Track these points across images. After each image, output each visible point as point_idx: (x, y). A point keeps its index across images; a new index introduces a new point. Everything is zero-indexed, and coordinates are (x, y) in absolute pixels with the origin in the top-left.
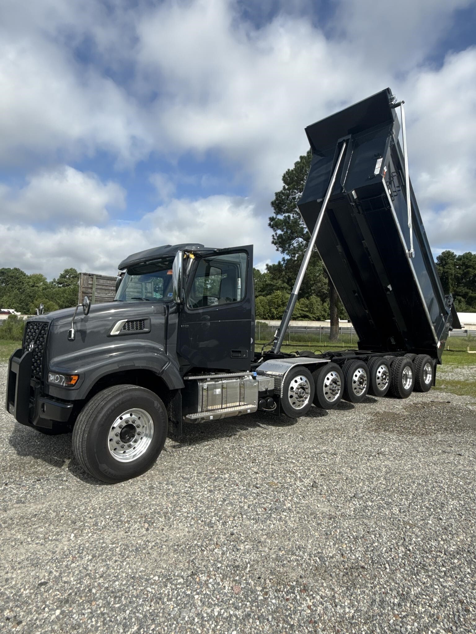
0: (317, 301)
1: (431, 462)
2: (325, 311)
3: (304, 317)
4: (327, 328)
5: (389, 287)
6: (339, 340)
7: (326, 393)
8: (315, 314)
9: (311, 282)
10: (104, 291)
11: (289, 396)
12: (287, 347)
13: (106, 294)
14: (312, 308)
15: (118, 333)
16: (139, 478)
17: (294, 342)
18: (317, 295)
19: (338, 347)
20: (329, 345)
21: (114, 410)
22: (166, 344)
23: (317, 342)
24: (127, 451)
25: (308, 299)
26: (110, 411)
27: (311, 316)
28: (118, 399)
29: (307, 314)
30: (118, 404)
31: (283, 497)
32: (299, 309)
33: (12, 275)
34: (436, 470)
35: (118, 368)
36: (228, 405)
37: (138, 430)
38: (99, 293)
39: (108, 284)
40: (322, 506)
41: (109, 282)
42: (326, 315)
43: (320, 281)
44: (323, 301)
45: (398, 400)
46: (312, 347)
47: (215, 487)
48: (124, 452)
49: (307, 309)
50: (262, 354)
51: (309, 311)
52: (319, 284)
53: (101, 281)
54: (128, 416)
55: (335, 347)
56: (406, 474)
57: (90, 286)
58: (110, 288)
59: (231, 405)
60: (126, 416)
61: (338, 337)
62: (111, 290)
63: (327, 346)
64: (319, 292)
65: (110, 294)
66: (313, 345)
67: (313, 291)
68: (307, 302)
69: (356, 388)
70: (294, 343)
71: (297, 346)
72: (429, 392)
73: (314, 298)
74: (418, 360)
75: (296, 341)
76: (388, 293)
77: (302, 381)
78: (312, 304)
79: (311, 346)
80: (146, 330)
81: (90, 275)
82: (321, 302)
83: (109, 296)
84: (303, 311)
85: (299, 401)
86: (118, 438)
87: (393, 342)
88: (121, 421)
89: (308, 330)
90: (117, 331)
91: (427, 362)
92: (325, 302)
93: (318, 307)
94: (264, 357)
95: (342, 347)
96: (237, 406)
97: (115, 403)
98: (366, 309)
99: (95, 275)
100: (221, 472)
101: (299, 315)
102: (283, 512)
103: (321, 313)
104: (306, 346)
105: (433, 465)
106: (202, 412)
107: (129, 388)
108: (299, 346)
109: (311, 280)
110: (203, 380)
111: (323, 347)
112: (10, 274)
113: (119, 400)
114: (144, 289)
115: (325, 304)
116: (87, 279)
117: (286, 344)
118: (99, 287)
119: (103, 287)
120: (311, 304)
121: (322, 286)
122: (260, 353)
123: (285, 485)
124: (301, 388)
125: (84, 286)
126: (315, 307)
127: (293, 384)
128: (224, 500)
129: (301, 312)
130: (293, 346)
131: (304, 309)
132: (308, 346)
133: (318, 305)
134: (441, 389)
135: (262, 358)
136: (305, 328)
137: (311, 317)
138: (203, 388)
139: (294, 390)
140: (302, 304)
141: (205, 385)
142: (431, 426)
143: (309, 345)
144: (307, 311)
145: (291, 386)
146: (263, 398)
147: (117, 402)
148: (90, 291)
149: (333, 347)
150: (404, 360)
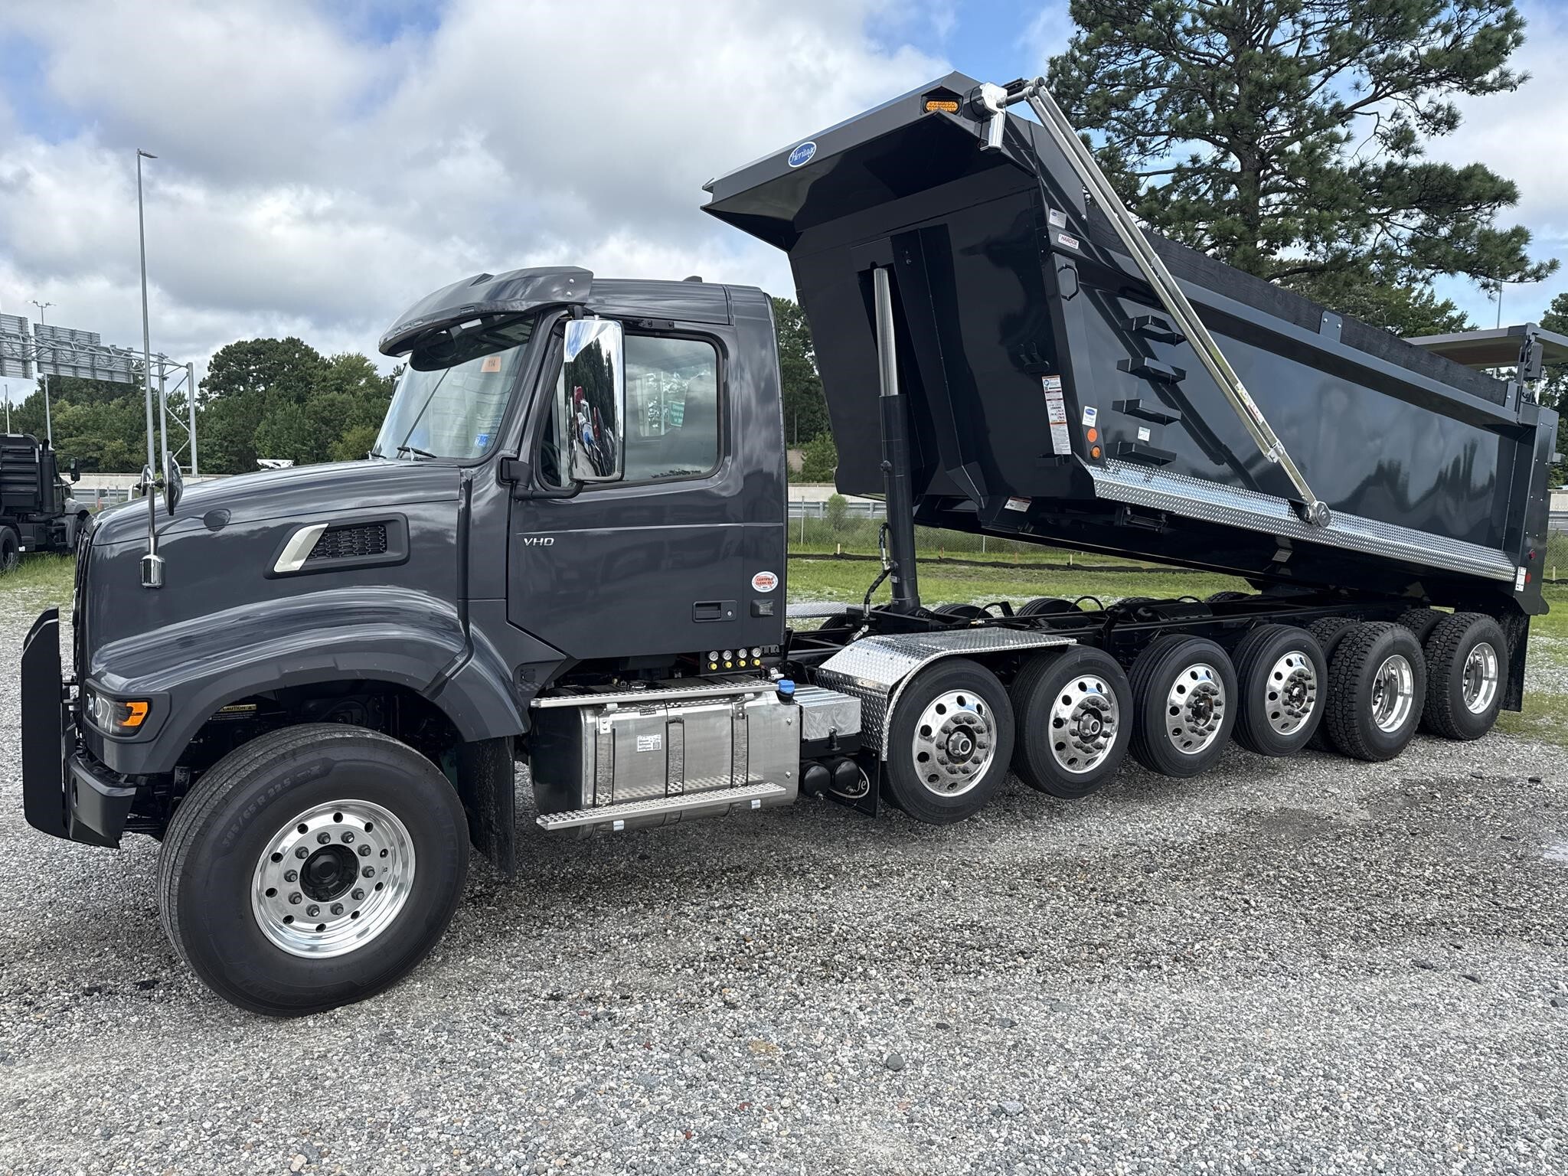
1: (1351, 1000)
7: (1060, 746)
11: (915, 755)
15: (297, 565)
16: (367, 1004)
21: (265, 805)
22: (466, 599)
24: (328, 925)
26: (252, 808)
28: (278, 771)
30: (278, 786)
31: (768, 1096)
34: (1352, 1029)
35: (277, 677)
36: (689, 784)
37: (363, 862)
40: (880, 1138)
45: (1351, 768)
46: (1151, 575)
47: (576, 1047)
48: (321, 928)
54: (327, 820)
56: (1235, 1040)
59: (700, 783)
60: (320, 821)
69: (1178, 731)
71: (1101, 569)
72: (1482, 740)
74: (1447, 632)
77: (963, 710)
80: (390, 555)
85: (953, 772)
86: (296, 886)
88: (301, 835)
90: (296, 558)
91: (1482, 637)
96: (723, 787)
97: (271, 785)
100: (622, 997)
102: (741, 1148)
105: (1352, 1014)
106: (594, 805)
107: (320, 738)
108: (1109, 569)
110: (599, 709)
113: (284, 776)
122: (861, 612)
123: (800, 1054)
124: (957, 729)
127: (930, 717)
128: (580, 1094)
130: (1090, 569)
134: (1535, 729)
135: (866, 628)
138: (596, 733)
139: (934, 734)
141: (605, 725)
142: (1421, 865)
145: (923, 721)
146: (820, 761)
147: (276, 781)
150: (1380, 633)
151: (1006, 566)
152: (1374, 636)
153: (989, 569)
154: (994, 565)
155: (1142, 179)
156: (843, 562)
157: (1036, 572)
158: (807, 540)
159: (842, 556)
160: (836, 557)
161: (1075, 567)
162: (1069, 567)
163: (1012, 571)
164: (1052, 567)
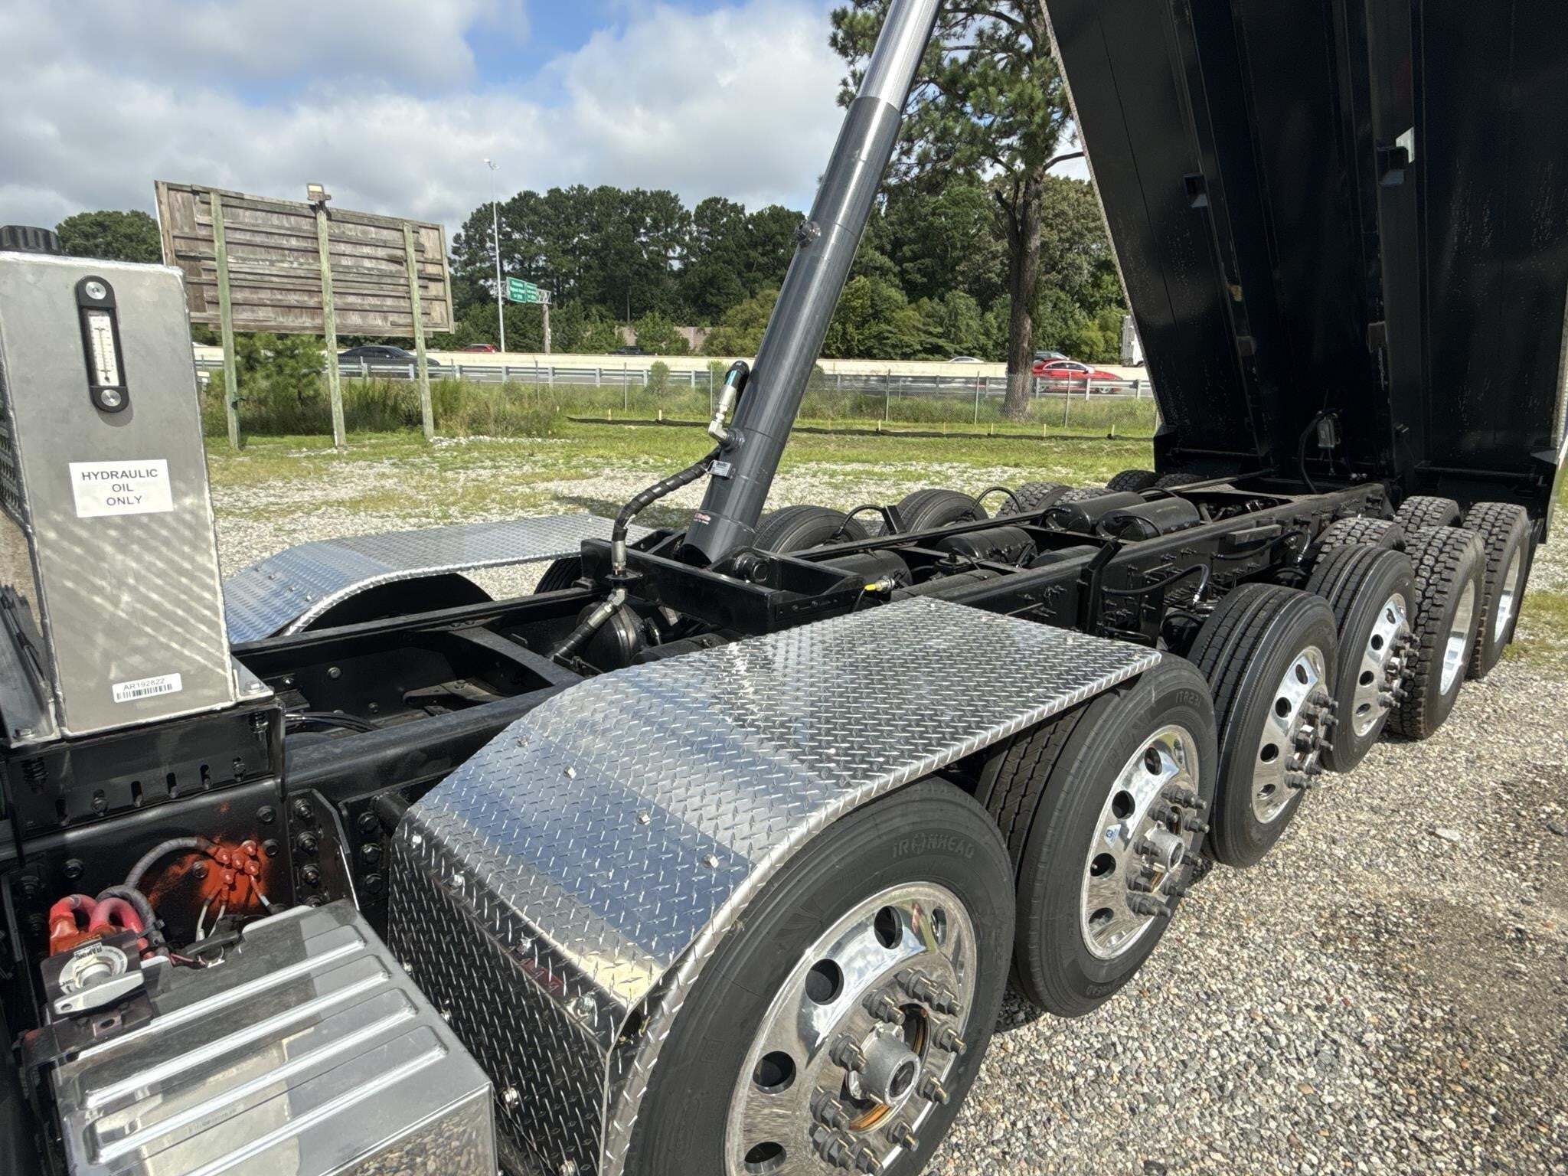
0: (968, 309)
2: (987, 334)
3: (934, 352)
4: (996, 380)
5: (1406, 140)
6: (1031, 416)
8: (960, 342)
9: (956, 254)
10: (261, 254)
12: (878, 438)
13: (272, 263)
14: (954, 326)
17: (900, 424)
18: (970, 292)
19: (1029, 437)
20: (1003, 431)
23: (966, 421)
25: (942, 299)
27: (949, 347)
29: (941, 342)
32: (918, 330)
33: (129, 231)
38: (244, 260)
39: (273, 226)
41: (275, 219)
42: (990, 344)
43: (980, 249)
44: (985, 306)
46: (951, 440)
49: (940, 330)
50: (619, 565)
51: (944, 335)
52: (978, 258)
53: (247, 217)
55: (1021, 437)
57: (203, 232)
58: (284, 242)
61: (1028, 408)
62: (290, 250)
63: (996, 436)
64: (977, 279)
65: (285, 265)
66: (954, 432)
67: (960, 278)
68: (942, 310)
70: (901, 427)
71: (906, 435)
73: (963, 301)
75: (907, 419)
76: (1395, 178)
78: (957, 314)
79: (949, 436)
81: (195, 193)
82: (979, 309)
83: (282, 269)
84: (930, 333)
87: (1327, 435)
89: (942, 386)
91: (1520, 541)
92: (991, 309)
93: (971, 322)
94: (629, 585)
95: (1041, 438)
98: (1234, 282)
99: (216, 191)
101: (919, 347)
103: (977, 339)
104: (935, 435)
108: (914, 435)
109: (954, 247)
111: (984, 440)
112: (123, 230)
114: (411, 250)
115: (990, 316)
116: (187, 206)
117: (873, 429)
118: (239, 236)
119: (258, 239)
120: (954, 314)
121: (985, 261)
125: (176, 233)
126: (962, 322)
129: (923, 337)
130: (897, 435)
131: (932, 329)
132: (940, 435)
133: (971, 318)
135: (620, 595)
136: (933, 379)
137: (951, 350)
140: (928, 316)
143: (945, 431)
144: (940, 336)
148: (203, 249)
149: (1014, 437)
150: (1464, 547)
151: (820, 432)
152: (1457, 553)
153: (805, 435)
154: (809, 430)
155: (945, 53)
156: (664, 428)
157: (848, 437)
158: (632, 406)
159: (664, 422)
160: (658, 423)
161: (883, 433)
162: (877, 433)
163: (826, 437)
164: (862, 433)
